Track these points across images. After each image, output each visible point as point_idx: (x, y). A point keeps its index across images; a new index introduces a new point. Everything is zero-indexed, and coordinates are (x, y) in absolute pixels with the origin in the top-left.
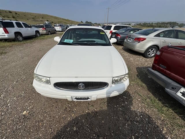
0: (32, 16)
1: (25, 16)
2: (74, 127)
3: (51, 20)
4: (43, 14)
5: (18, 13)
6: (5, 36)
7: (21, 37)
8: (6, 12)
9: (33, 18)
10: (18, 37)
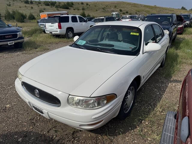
0: (104, 5)
1: (95, 6)
2: (21, 138)
3: (126, 9)
4: (118, 2)
5: (89, 4)
6: (57, 31)
7: (72, 34)
8: (78, 4)
9: (103, 9)
10: (69, 34)
